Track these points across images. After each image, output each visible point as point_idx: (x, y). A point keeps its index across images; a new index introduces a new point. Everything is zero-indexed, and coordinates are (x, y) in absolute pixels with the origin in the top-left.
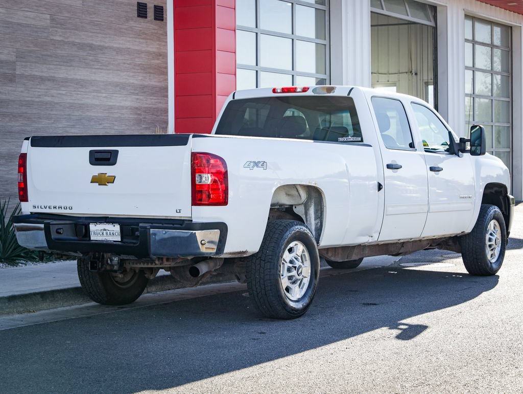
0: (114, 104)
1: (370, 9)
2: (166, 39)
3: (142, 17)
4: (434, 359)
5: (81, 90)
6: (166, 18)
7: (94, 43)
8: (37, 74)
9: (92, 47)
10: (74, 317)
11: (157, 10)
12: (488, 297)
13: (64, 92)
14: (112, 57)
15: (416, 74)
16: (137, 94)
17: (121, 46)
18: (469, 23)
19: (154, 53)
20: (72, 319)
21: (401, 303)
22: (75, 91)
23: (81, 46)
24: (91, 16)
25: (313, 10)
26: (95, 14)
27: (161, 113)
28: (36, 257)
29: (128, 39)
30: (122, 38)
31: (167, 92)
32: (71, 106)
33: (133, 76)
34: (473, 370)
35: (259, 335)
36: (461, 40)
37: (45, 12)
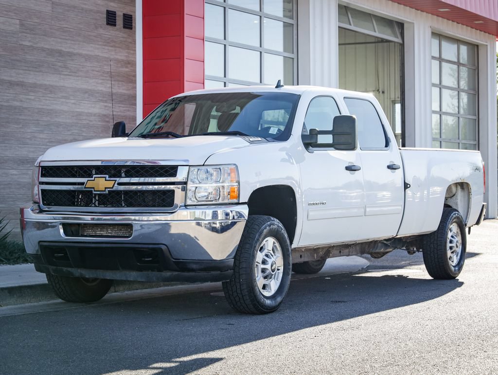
0: (83, 111)
1: (338, 24)
2: (135, 47)
3: (111, 25)
4: (403, 345)
5: (49, 95)
6: (135, 27)
7: (64, 49)
8: (6, 78)
9: (60, 53)
10: (42, 311)
11: (126, 18)
12: (457, 296)
13: (33, 97)
14: (81, 64)
15: (383, 92)
16: (106, 102)
17: (90, 53)
18: (435, 42)
19: (123, 61)
20: (40, 313)
21: (369, 301)
22: (43, 97)
23: (51, 52)
24: (60, 23)
25: (281, 24)
26: (64, 20)
27: (130, 121)
28: (4, 260)
29: (97, 46)
30: (91, 45)
31: (135, 100)
32: (40, 112)
33: (101, 83)
34: (442, 354)
35: (228, 326)
36: (428, 58)
37: (15, 17)
